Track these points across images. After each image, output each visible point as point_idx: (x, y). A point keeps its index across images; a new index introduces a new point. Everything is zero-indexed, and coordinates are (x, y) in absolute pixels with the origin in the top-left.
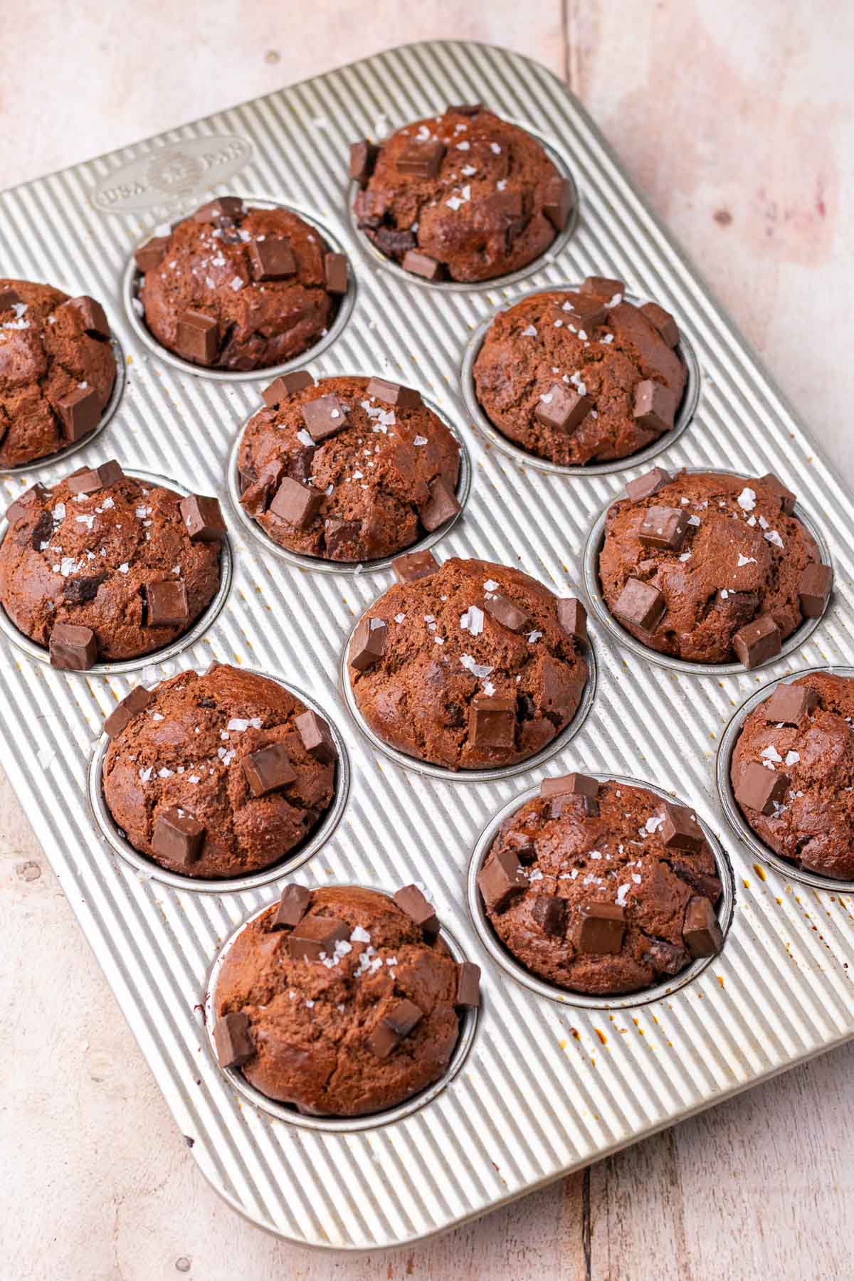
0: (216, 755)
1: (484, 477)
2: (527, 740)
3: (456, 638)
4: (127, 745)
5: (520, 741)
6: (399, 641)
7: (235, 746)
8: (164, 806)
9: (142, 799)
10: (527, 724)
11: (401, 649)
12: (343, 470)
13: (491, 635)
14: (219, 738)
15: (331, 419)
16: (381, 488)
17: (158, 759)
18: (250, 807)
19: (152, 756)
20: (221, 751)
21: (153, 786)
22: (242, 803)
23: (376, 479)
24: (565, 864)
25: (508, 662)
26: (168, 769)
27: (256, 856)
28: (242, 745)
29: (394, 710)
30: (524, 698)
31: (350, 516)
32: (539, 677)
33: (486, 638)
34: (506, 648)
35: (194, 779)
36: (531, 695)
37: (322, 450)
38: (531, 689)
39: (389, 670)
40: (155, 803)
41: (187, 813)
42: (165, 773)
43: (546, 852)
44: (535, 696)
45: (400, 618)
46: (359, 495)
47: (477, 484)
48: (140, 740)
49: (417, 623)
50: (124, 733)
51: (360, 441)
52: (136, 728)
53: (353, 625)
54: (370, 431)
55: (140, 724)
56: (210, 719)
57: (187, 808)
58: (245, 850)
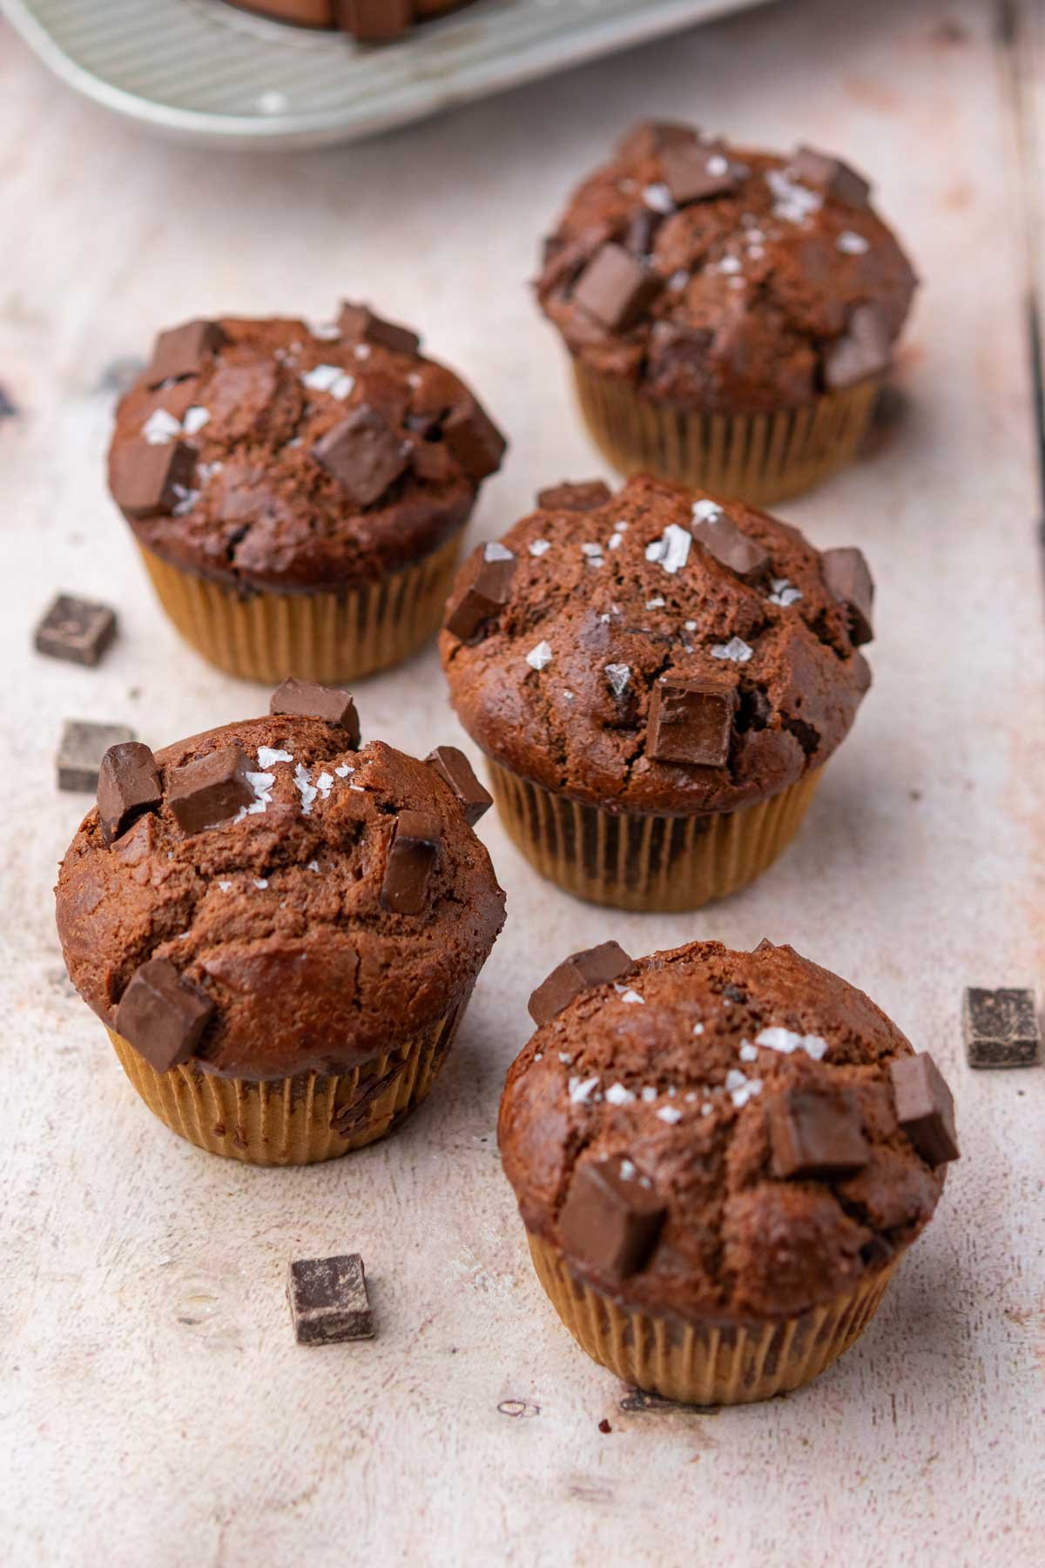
0: (722, 1083)
2: (753, 765)
3: (636, 580)
4: (562, 1036)
5: (739, 765)
6: (534, 582)
7: (763, 1075)
8: (602, 1152)
9: (562, 1132)
10: (753, 736)
11: (538, 594)
13: (700, 576)
14: (736, 1053)
17: (611, 1066)
18: (763, 1190)
19: (601, 1058)
20: (735, 1077)
21: (589, 1114)
22: (750, 1180)
25: (727, 623)
26: (627, 1087)
27: (753, 1290)
28: (776, 1074)
29: (515, 694)
30: (751, 692)
32: (782, 656)
33: (691, 583)
34: (725, 601)
35: (669, 1114)
36: (763, 688)
38: (764, 676)
39: (512, 631)
40: (585, 1144)
41: (639, 1173)
42: (617, 1094)
44: (771, 689)
45: (539, 549)
48: (590, 1028)
49: (568, 554)
50: (563, 1016)
52: (583, 1011)
55: (595, 1004)
56: (729, 1018)
57: (639, 1161)
58: (733, 1274)
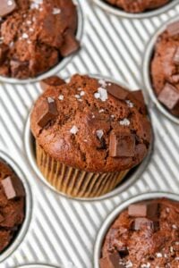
1: (91, 23)
12: (17, 33)
15: (9, 6)
16: (38, 43)
23: (34, 38)
24: (143, 259)
31: (23, 59)
37: (5, 23)
39: (61, 123)
43: (133, 252)
44: (138, 132)
45: (61, 98)
46: (27, 48)
47: (87, 28)
51: (25, 16)
53: (28, 112)
54: (29, 8)
